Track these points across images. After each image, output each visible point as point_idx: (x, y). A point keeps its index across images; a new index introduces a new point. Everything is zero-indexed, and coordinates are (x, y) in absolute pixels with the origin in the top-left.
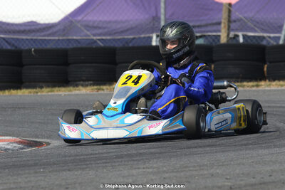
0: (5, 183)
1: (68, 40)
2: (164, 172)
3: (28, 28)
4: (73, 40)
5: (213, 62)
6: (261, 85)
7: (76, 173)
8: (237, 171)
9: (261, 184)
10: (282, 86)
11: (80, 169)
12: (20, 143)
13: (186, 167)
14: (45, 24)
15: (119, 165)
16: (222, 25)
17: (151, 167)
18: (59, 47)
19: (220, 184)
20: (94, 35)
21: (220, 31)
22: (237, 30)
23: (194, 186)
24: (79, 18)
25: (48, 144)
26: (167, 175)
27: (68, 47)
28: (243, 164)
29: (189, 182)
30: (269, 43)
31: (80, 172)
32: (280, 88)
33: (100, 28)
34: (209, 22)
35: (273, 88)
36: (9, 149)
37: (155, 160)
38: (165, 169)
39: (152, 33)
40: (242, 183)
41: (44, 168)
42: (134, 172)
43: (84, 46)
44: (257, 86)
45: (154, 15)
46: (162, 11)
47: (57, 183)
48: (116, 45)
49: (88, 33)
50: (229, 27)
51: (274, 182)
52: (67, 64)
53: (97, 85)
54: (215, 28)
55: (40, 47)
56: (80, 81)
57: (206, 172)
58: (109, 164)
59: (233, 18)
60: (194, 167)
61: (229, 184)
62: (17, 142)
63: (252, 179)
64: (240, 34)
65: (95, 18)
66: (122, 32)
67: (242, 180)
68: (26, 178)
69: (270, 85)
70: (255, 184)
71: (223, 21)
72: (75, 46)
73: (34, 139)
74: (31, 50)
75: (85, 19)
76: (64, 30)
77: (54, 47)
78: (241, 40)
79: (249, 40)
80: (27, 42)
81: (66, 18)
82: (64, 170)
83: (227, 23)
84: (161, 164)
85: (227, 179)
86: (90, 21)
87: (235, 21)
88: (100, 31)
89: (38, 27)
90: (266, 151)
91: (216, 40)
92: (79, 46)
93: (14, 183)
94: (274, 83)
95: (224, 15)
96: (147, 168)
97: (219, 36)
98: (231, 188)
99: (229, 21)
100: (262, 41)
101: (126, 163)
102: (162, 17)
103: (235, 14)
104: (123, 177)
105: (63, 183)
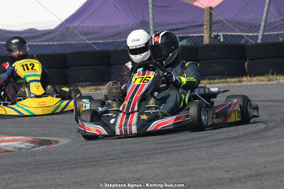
0: (26, 182)
1: (65, 44)
2: (168, 166)
3: (30, 35)
4: (70, 44)
5: (199, 61)
6: (244, 81)
7: (89, 170)
8: (234, 164)
9: (258, 175)
10: (262, 81)
11: (92, 166)
12: (32, 142)
13: (187, 161)
14: (44, 31)
15: (126, 161)
16: (205, 27)
17: (156, 162)
18: (58, 52)
19: (220, 177)
20: (89, 40)
21: (203, 33)
22: (219, 31)
23: (197, 178)
24: (75, 24)
25: (57, 142)
26: (171, 169)
27: (66, 52)
28: (239, 157)
29: (192, 176)
30: (247, 42)
31: (92, 169)
32: (260, 83)
33: (94, 33)
34: (194, 24)
35: (254, 83)
36: (23, 148)
37: (158, 155)
38: (168, 163)
40: (240, 174)
41: (58, 166)
42: (141, 167)
43: (80, 50)
44: (240, 82)
45: (142, 20)
46: (151, 16)
47: (72, 180)
48: (110, 49)
49: (84, 38)
50: (211, 28)
51: (269, 173)
52: (67, 67)
53: (95, 85)
54: (199, 29)
55: (41, 52)
56: (79, 82)
57: (206, 166)
58: (118, 160)
59: (214, 20)
60: (194, 160)
61: (229, 176)
62: (29, 142)
63: (249, 171)
64: (220, 34)
65: (90, 25)
66: (115, 35)
67: (240, 172)
68: (44, 176)
69: (251, 80)
71: (205, 23)
72: (72, 50)
73: (43, 138)
75: (81, 25)
76: (61, 36)
77: (53, 52)
78: (222, 40)
79: (229, 40)
81: (62, 24)
82: (77, 168)
83: (208, 25)
84: (164, 159)
85: (226, 171)
86: (86, 27)
87: (216, 23)
88: (95, 36)
89: (36, 34)
90: (257, 144)
91: (200, 41)
92: (76, 50)
93: (34, 181)
94: (255, 79)
95: (206, 18)
96: (152, 163)
97: (202, 36)
98: (231, 180)
99: (211, 23)
100: (241, 40)
101: (132, 159)
102: (151, 22)
103: (217, 17)
104: (132, 172)
105: (78, 180)
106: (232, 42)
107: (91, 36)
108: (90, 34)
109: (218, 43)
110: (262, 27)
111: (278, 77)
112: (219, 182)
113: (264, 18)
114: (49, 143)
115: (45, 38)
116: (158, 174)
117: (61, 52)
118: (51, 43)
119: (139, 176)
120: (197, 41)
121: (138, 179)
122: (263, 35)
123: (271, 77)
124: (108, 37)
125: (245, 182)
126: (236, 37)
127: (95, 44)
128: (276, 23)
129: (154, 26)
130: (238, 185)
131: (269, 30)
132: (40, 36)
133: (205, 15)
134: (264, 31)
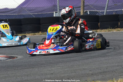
0: (3, 74)
1: (21, 15)
3: (5, 11)
4: (23, 15)
6: (98, 31)
7: (30, 70)
8: (93, 67)
9: (104, 72)
10: (106, 31)
11: (32, 68)
12: (6, 57)
13: (74, 66)
14: (11, 9)
15: (47, 66)
16: (81, 8)
17: (60, 66)
18: (17, 18)
19: (88, 73)
20: (31, 13)
21: (80, 10)
22: (87, 9)
23: (77, 74)
24: (25, 6)
25: (17, 57)
26: (66, 69)
27: (21, 18)
28: (96, 64)
29: (75, 72)
31: (32, 69)
32: (105, 32)
33: (33, 10)
34: (77, 6)
36: (2, 60)
37: (60, 63)
38: (65, 67)
39: (54, 11)
40: (96, 72)
41: (17, 68)
42: (53, 69)
43: (27, 17)
45: (54, 4)
46: (58, 3)
47: (23, 74)
48: (40, 17)
49: (29, 12)
50: (84, 8)
51: (109, 71)
52: (21, 25)
53: (33, 33)
54: (79, 9)
55: (10, 18)
56: (26, 31)
57: (81, 68)
58: (43, 66)
59: (85, 4)
60: (76, 66)
61: (91, 73)
62: (5, 57)
63: (100, 70)
64: (88, 11)
65: (32, 6)
66: (42, 11)
68: (11, 72)
69: (101, 31)
70: (102, 72)
71: (81, 6)
72: (23, 18)
73: (11, 56)
74: (7, 20)
75: (28, 6)
76: (19, 11)
77: (15, 18)
78: (89, 14)
79: (92, 13)
80: (5, 16)
81: (19, 6)
82: (26, 68)
84: (63, 65)
85: (90, 70)
86: (30, 7)
87: (86, 6)
88: (34, 11)
89: (8, 10)
90: (103, 59)
91: (79, 14)
92: (26, 17)
93: (7, 74)
94: (103, 30)
95: (82, 4)
97: (80, 12)
99: (84, 6)
100: (97, 13)
101: (49, 65)
102: (58, 5)
103: (86, 3)
104: (49, 71)
105: (26, 74)
106: (93, 14)
107: (32, 11)
108: (31, 10)
109: (87, 15)
110: (106, 8)
111: (113, 30)
112: (87, 75)
113: (107, 4)
114: (13, 58)
115: (12, 12)
116: (61, 72)
117: (19, 18)
118: (14, 14)
119: (52, 72)
120: (78, 14)
121: (52, 74)
122: (106, 12)
123: (110, 30)
124: (39, 12)
125: (98, 75)
126: (95, 12)
127: (34, 15)
128: (112, 6)
129: (59, 7)
130: (95, 76)
131: (109, 9)
132: (10, 11)
133: (81, 3)
134: (107, 10)
